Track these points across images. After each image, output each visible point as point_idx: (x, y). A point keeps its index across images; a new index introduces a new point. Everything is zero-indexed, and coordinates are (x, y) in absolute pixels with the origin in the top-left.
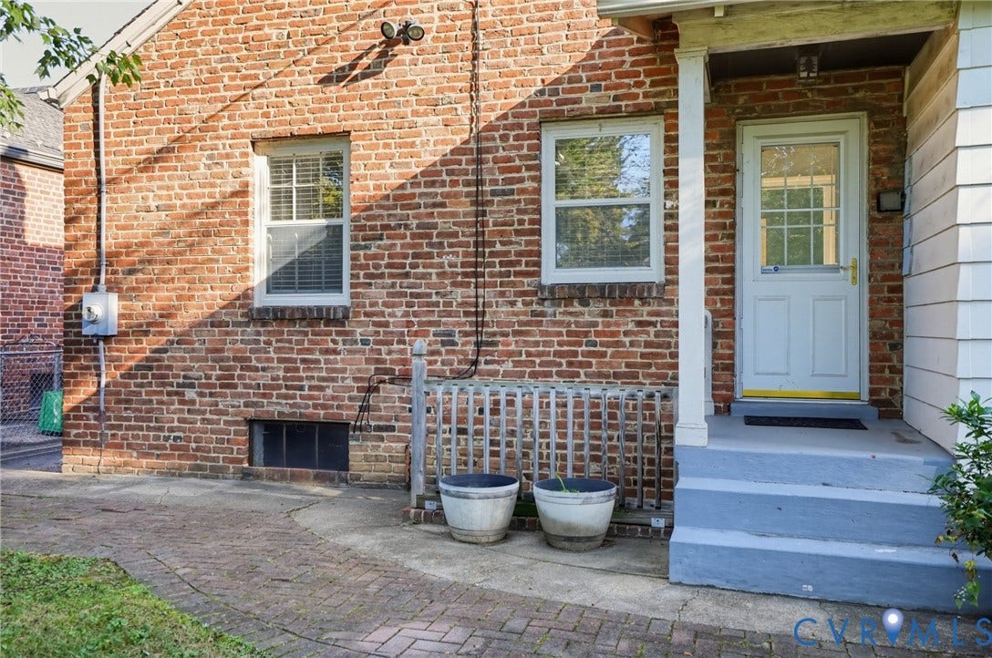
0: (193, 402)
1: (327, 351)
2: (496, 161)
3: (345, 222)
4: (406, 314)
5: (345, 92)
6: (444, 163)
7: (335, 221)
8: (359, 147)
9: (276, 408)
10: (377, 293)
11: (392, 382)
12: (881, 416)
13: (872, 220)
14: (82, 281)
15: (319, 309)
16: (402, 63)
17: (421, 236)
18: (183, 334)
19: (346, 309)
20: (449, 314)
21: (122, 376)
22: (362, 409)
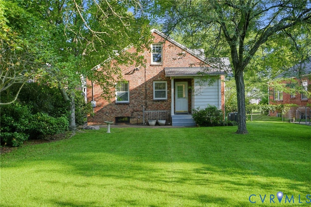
0: (107, 115)
1: (127, 108)
2: (148, 85)
3: (128, 92)
4: (137, 103)
5: (128, 76)
6: (141, 85)
7: (127, 92)
8: (130, 83)
9: (119, 115)
10: (133, 101)
11: (135, 112)
12: (189, 113)
13: (188, 93)
14: (90, 99)
15: (126, 103)
16: (136, 73)
17: (139, 94)
18: (106, 106)
19: (129, 103)
20: (142, 103)
21: (97, 112)
22: (131, 115)
